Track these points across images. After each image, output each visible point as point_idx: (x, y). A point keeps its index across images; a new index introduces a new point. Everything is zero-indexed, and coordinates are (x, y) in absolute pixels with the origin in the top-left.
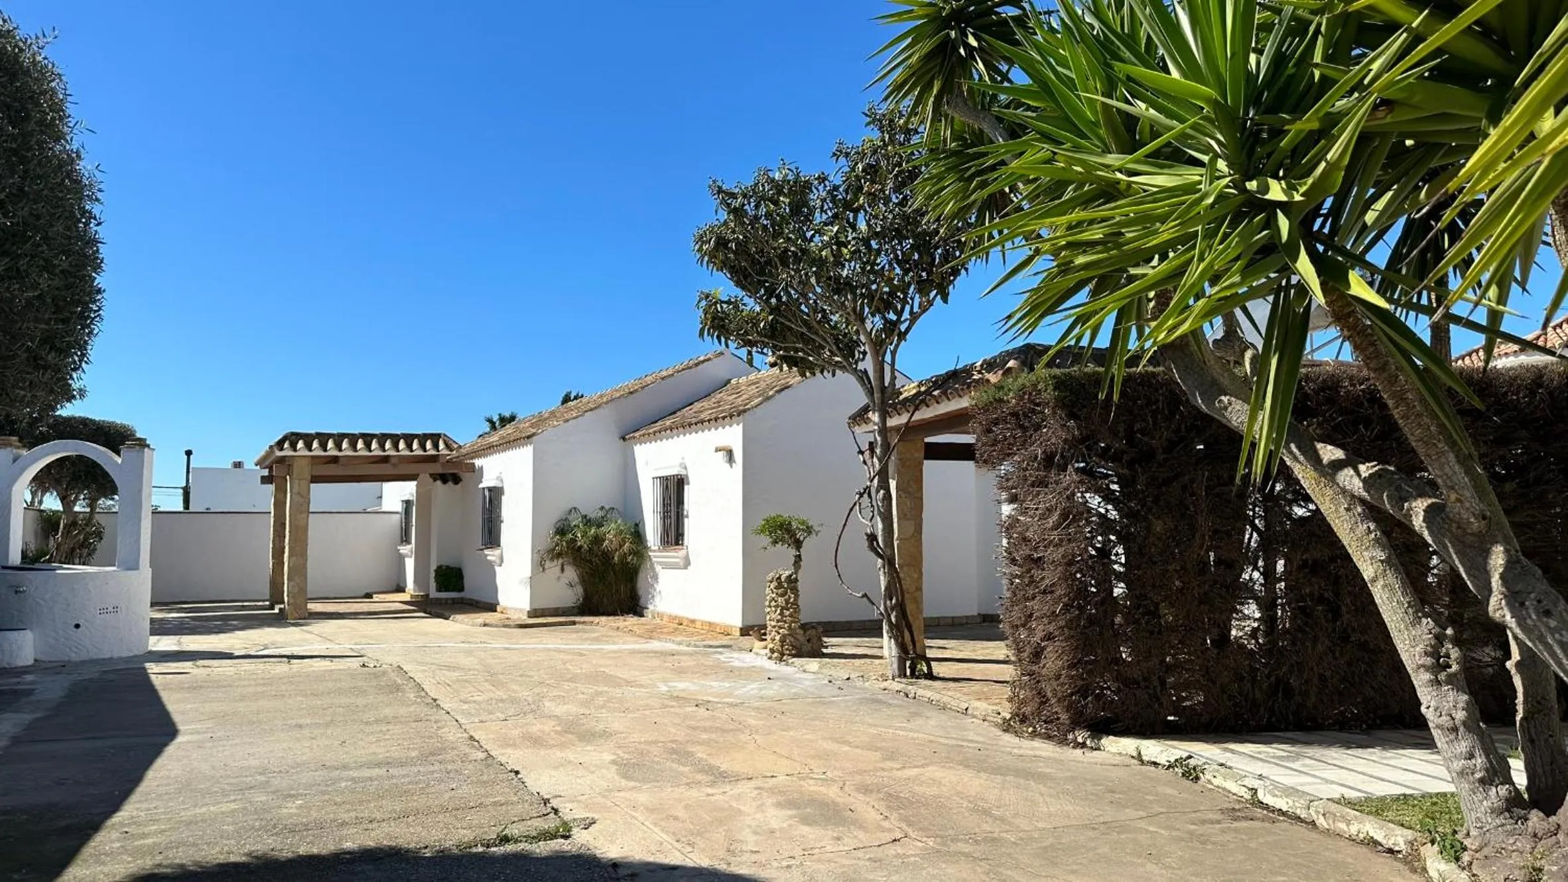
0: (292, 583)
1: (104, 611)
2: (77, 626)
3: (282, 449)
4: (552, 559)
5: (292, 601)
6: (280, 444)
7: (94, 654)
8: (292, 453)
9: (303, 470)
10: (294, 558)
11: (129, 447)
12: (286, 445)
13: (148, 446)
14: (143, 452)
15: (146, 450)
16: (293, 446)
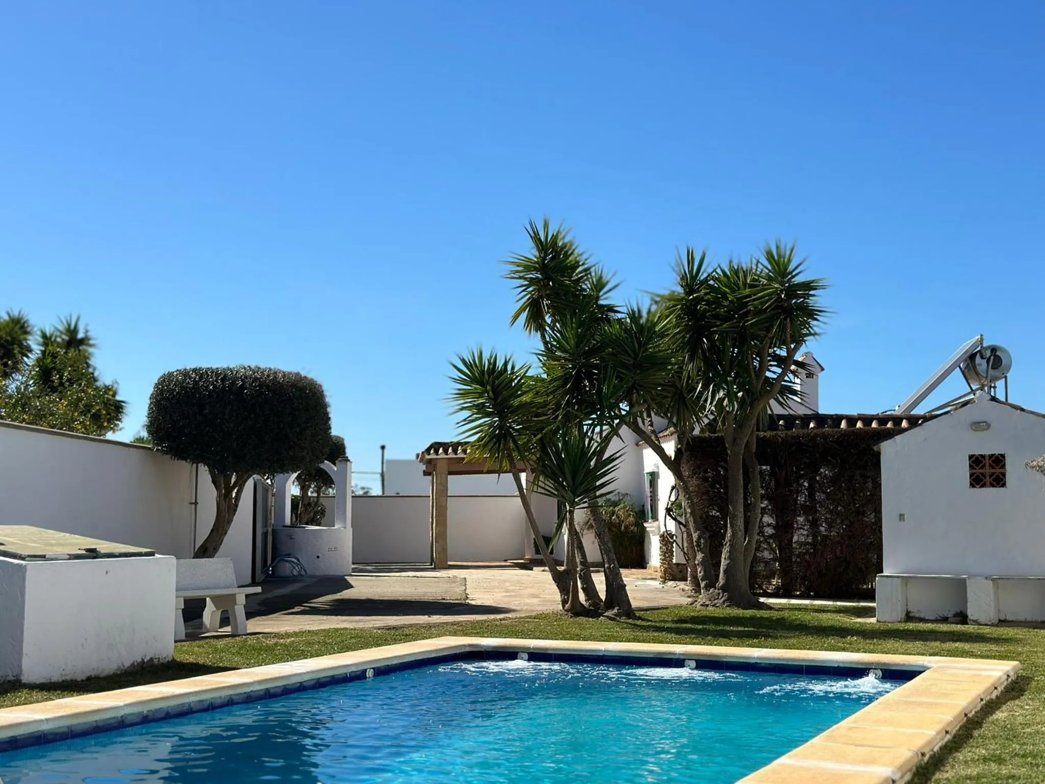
0: (437, 545)
1: (330, 550)
2: (318, 557)
3: (429, 454)
4: (588, 529)
5: (438, 557)
6: (428, 451)
7: (326, 573)
8: (435, 457)
9: (442, 467)
10: (438, 528)
11: (341, 461)
12: (432, 452)
13: (349, 460)
14: (347, 464)
15: (348, 463)
16: (436, 452)
